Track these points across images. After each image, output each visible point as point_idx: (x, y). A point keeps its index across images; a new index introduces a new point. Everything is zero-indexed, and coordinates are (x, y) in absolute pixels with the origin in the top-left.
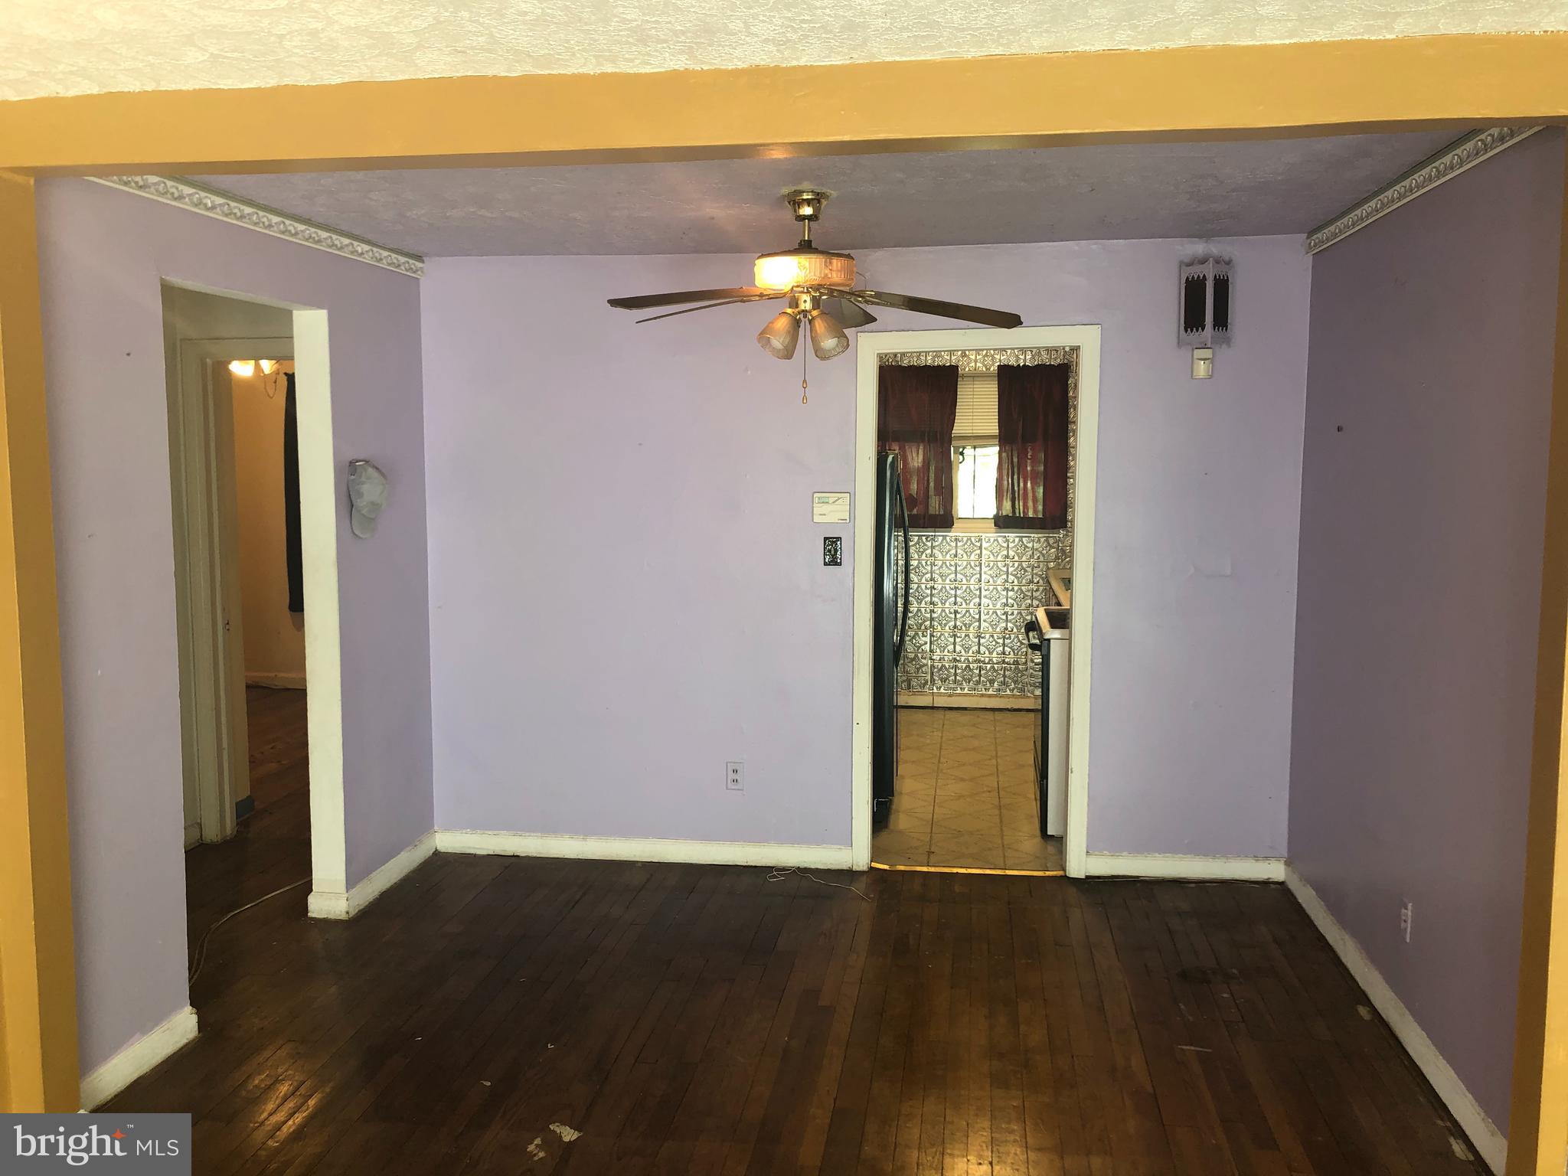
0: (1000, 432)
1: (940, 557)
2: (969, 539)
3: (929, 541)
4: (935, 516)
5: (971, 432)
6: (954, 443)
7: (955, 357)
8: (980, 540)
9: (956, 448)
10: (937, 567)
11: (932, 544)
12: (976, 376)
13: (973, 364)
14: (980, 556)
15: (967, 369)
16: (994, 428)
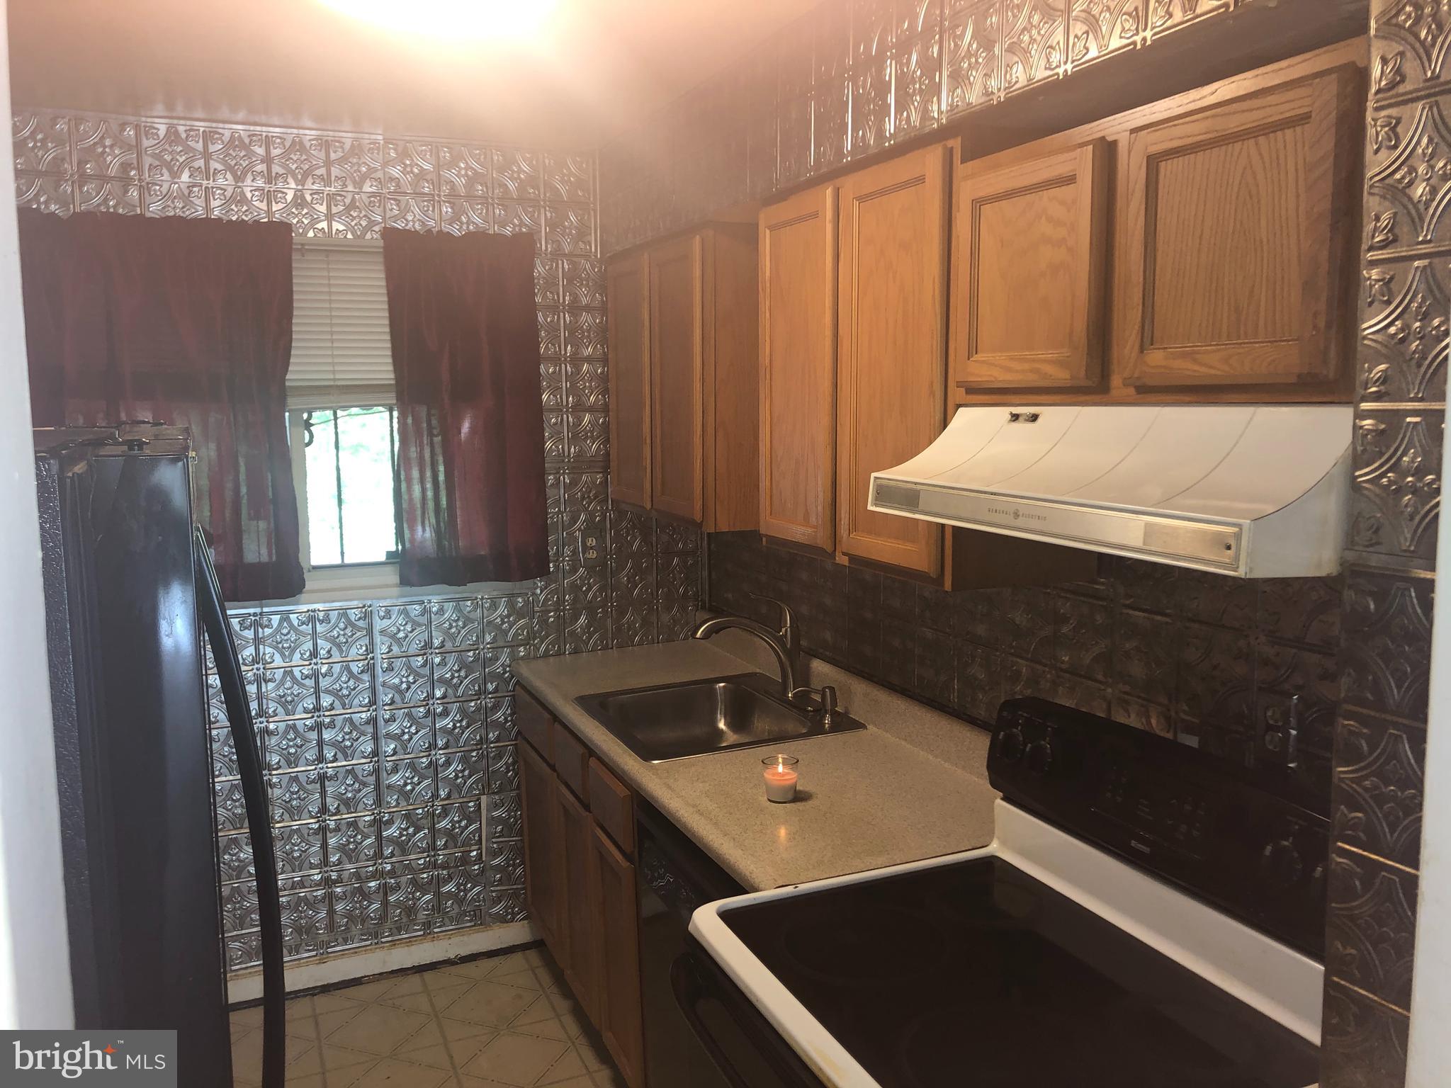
0: (397, 379)
1: (278, 661)
2: (344, 613)
3: (248, 628)
4: (259, 567)
5: (331, 377)
6: (292, 402)
7: (281, 206)
8: (367, 615)
9: (296, 413)
10: (271, 685)
11: (256, 633)
12: (330, 250)
13: (324, 225)
14: (371, 649)
15: (311, 234)
16: (382, 369)
